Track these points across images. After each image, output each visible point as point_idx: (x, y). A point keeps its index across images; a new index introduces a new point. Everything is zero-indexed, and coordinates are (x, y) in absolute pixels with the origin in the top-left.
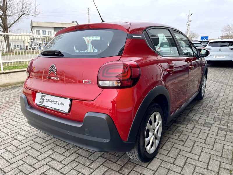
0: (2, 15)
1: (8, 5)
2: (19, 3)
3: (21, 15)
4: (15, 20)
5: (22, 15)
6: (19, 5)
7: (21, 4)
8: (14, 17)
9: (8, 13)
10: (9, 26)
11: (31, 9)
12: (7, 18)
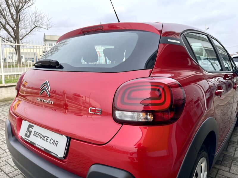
0: (14, 28)
1: (20, 17)
2: (32, 16)
3: (33, 28)
4: (27, 33)
5: (35, 27)
6: (31, 18)
7: (34, 17)
8: (27, 29)
9: (21, 25)
10: (20, 38)
11: (43, 22)
12: (20, 30)
